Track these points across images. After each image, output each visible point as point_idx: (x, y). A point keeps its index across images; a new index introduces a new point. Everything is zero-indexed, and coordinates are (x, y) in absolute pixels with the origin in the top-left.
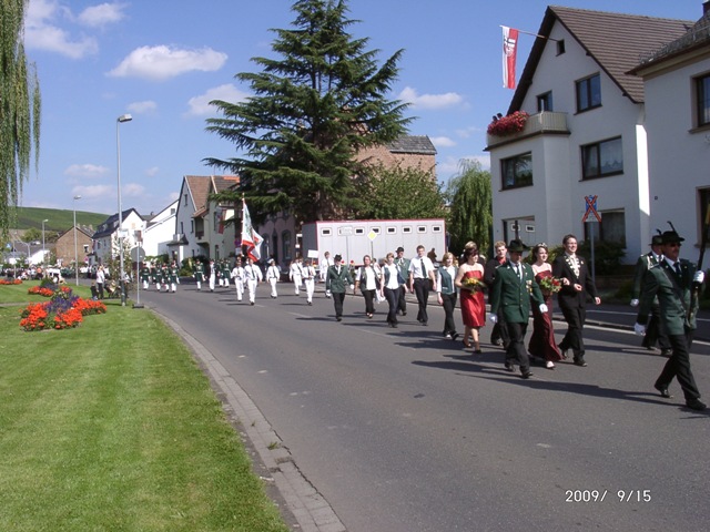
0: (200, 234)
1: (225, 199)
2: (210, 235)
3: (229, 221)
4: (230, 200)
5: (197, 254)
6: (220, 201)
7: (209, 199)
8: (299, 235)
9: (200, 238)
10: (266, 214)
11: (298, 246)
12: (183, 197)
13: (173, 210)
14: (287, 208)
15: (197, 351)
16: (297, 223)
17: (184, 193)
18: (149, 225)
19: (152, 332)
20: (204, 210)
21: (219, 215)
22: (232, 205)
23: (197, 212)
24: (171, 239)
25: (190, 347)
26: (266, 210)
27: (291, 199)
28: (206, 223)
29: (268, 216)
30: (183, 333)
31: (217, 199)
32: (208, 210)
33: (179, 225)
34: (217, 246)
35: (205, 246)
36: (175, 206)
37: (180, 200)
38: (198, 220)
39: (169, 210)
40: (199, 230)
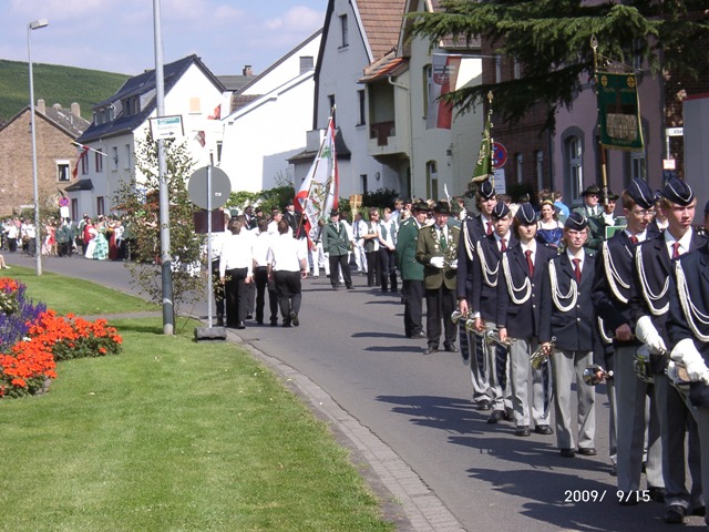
0: (382, 131)
1: (456, 28)
2: (412, 133)
3: (468, 91)
4: (471, 30)
5: (373, 187)
6: (441, 33)
7: (410, 30)
8: (672, 132)
9: (383, 142)
10: (577, 68)
11: (669, 164)
12: (335, 23)
13: (306, 61)
14: (639, 52)
15: (378, 468)
16: (668, 95)
17: (338, 11)
18: (239, 103)
19: (250, 408)
20: (394, 58)
21: (438, 75)
22: (476, 44)
23: (374, 68)
24: (299, 143)
25: (358, 454)
26: (575, 56)
27: (652, 25)
28: (400, 98)
29: (583, 77)
30: (336, 415)
31: (433, 28)
32: (406, 59)
33: (324, 102)
34: (431, 165)
35: (397, 163)
36: (312, 49)
37: (325, 31)
38: (379, 90)
39: (295, 60)
40: (380, 119)
